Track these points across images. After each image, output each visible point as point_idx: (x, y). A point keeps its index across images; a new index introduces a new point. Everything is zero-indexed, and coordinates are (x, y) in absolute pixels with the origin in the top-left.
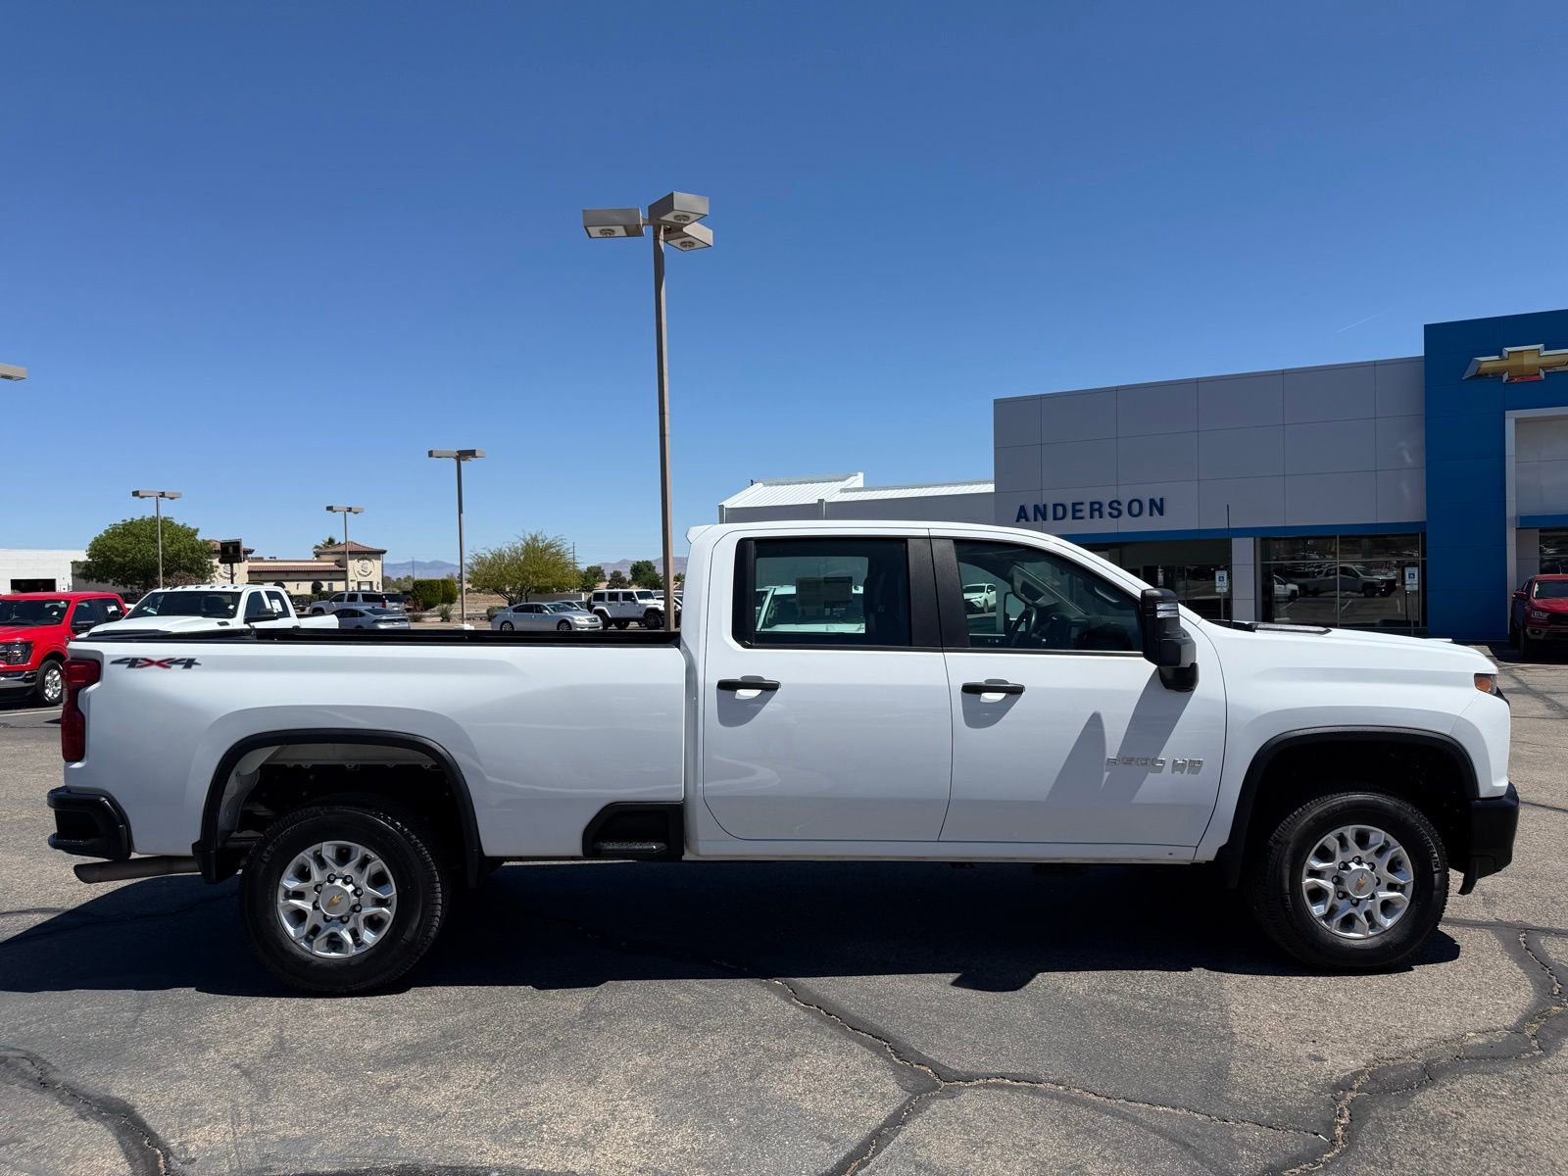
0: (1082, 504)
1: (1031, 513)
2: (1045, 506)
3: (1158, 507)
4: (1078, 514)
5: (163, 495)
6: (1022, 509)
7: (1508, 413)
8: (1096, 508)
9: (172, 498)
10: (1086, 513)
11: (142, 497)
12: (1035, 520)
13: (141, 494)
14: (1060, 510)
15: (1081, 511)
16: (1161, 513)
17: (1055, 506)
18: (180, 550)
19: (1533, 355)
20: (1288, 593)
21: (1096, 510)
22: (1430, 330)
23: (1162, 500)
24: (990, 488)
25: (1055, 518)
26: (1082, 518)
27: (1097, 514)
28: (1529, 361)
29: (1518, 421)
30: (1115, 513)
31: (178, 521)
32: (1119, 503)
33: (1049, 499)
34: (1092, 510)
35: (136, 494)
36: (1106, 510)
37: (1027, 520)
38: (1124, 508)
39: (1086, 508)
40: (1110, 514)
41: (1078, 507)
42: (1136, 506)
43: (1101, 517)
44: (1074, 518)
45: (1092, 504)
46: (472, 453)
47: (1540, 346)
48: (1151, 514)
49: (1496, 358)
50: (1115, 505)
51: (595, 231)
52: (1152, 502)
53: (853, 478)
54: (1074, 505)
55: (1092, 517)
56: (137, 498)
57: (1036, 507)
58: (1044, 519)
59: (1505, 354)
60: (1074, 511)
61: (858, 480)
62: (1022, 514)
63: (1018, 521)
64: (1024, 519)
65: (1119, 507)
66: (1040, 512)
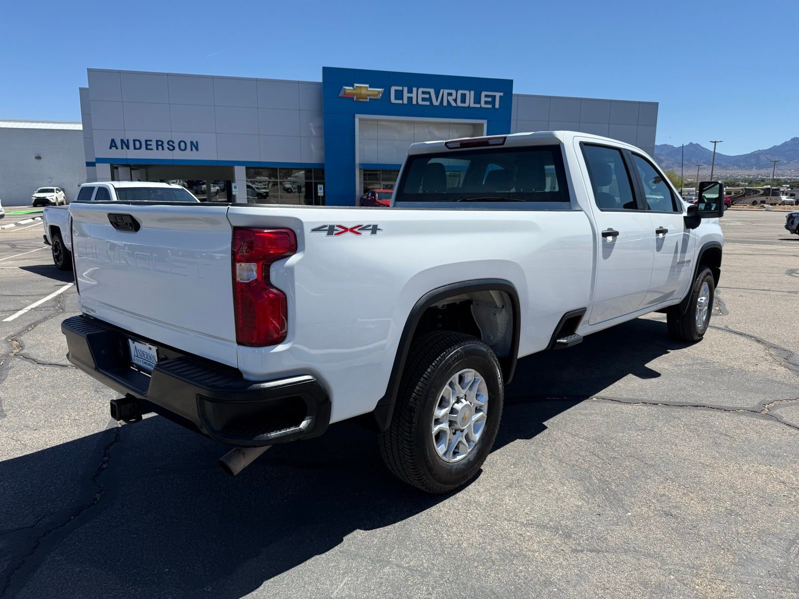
0: (151, 141)
1: (119, 144)
2: (128, 140)
3: (195, 146)
4: (149, 147)
6: (113, 141)
7: (356, 115)
8: (159, 144)
10: (154, 146)
12: (122, 148)
14: (137, 144)
15: (151, 145)
16: (197, 149)
17: (134, 141)
19: (365, 90)
21: (160, 145)
22: (325, 70)
23: (197, 142)
24: (80, 127)
25: (135, 148)
26: (152, 149)
27: (160, 147)
28: (364, 92)
29: (360, 120)
30: (171, 148)
32: (173, 142)
33: (130, 136)
34: (157, 145)
36: (166, 145)
37: (117, 148)
38: (176, 145)
39: (154, 144)
40: (168, 148)
41: (149, 143)
42: (182, 145)
43: (163, 149)
44: (147, 149)
45: (157, 141)
47: (367, 85)
48: (192, 150)
49: (352, 88)
50: (171, 143)
52: (192, 143)
54: (146, 141)
55: (157, 149)
57: (122, 141)
58: (128, 148)
59: (355, 87)
60: (147, 145)
62: (113, 144)
63: (110, 148)
64: (115, 148)
65: (173, 144)
66: (125, 144)
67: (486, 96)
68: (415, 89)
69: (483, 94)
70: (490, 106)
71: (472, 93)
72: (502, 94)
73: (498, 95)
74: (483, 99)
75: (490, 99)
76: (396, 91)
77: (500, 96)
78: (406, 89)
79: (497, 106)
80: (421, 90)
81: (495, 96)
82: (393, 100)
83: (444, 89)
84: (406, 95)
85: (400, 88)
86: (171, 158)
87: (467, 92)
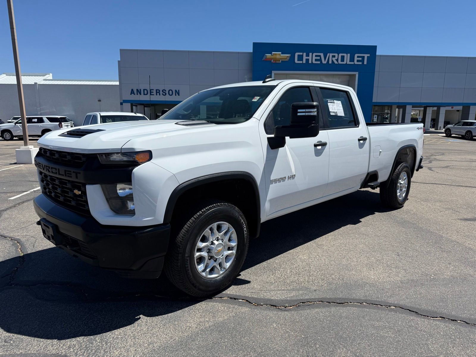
0: (153, 90)
1: (135, 92)
2: (140, 90)
3: (178, 93)
4: (152, 93)
6: (132, 90)
7: (273, 71)
8: (158, 91)
12: (137, 94)
14: (146, 92)
15: (153, 92)
16: (179, 95)
17: (144, 90)
19: (279, 55)
21: (158, 92)
22: (255, 45)
23: (179, 91)
24: (117, 83)
25: (144, 94)
26: (153, 95)
27: (158, 94)
28: (278, 57)
29: (275, 74)
30: (164, 94)
32: (165, 91)
33: (142, 87)
34: (157, 92)
36: (161, 93)
37: (134, 94)
38: (167, 92)
39: (155, 92)
40: (163, 94)
41: (152, 91)
42: (171, 92)
43: (160, 95)
44: (151, 94)
45: (156, 90)
47: (280, 53)
48: (176, 95)
49: (270, 55)
50: (164, 91)
52: (176, 91)
53: (47, 76)
54: (150, 90)
55: (157, 95)
57: (137, 90)
58: (140, 94)
59: (272, 54)
60: (151, 92)
61: (50, 76)
62: (132, 92)
63: (131, 94)
64: (133, 94)
65: (166, 92)
66: (139, 92)
67: (358, 57)
68: (311, 54)
69: (356, 55)
70: (361, 63)
71: (349, 55)
72: (369, 55)
73: (366, 56)
74: (356, 59)
75: (360, 59)
76: (298, 55)
77: (368, 56)
78: (305, 54)
79: (365, 63)
80: (314, 54)
81: (364, 57)
82: (296, 61)
83: (330, 53)
84: (305, 58)
85: (301, 54)
86: (164, 100)
87: (345, 55)
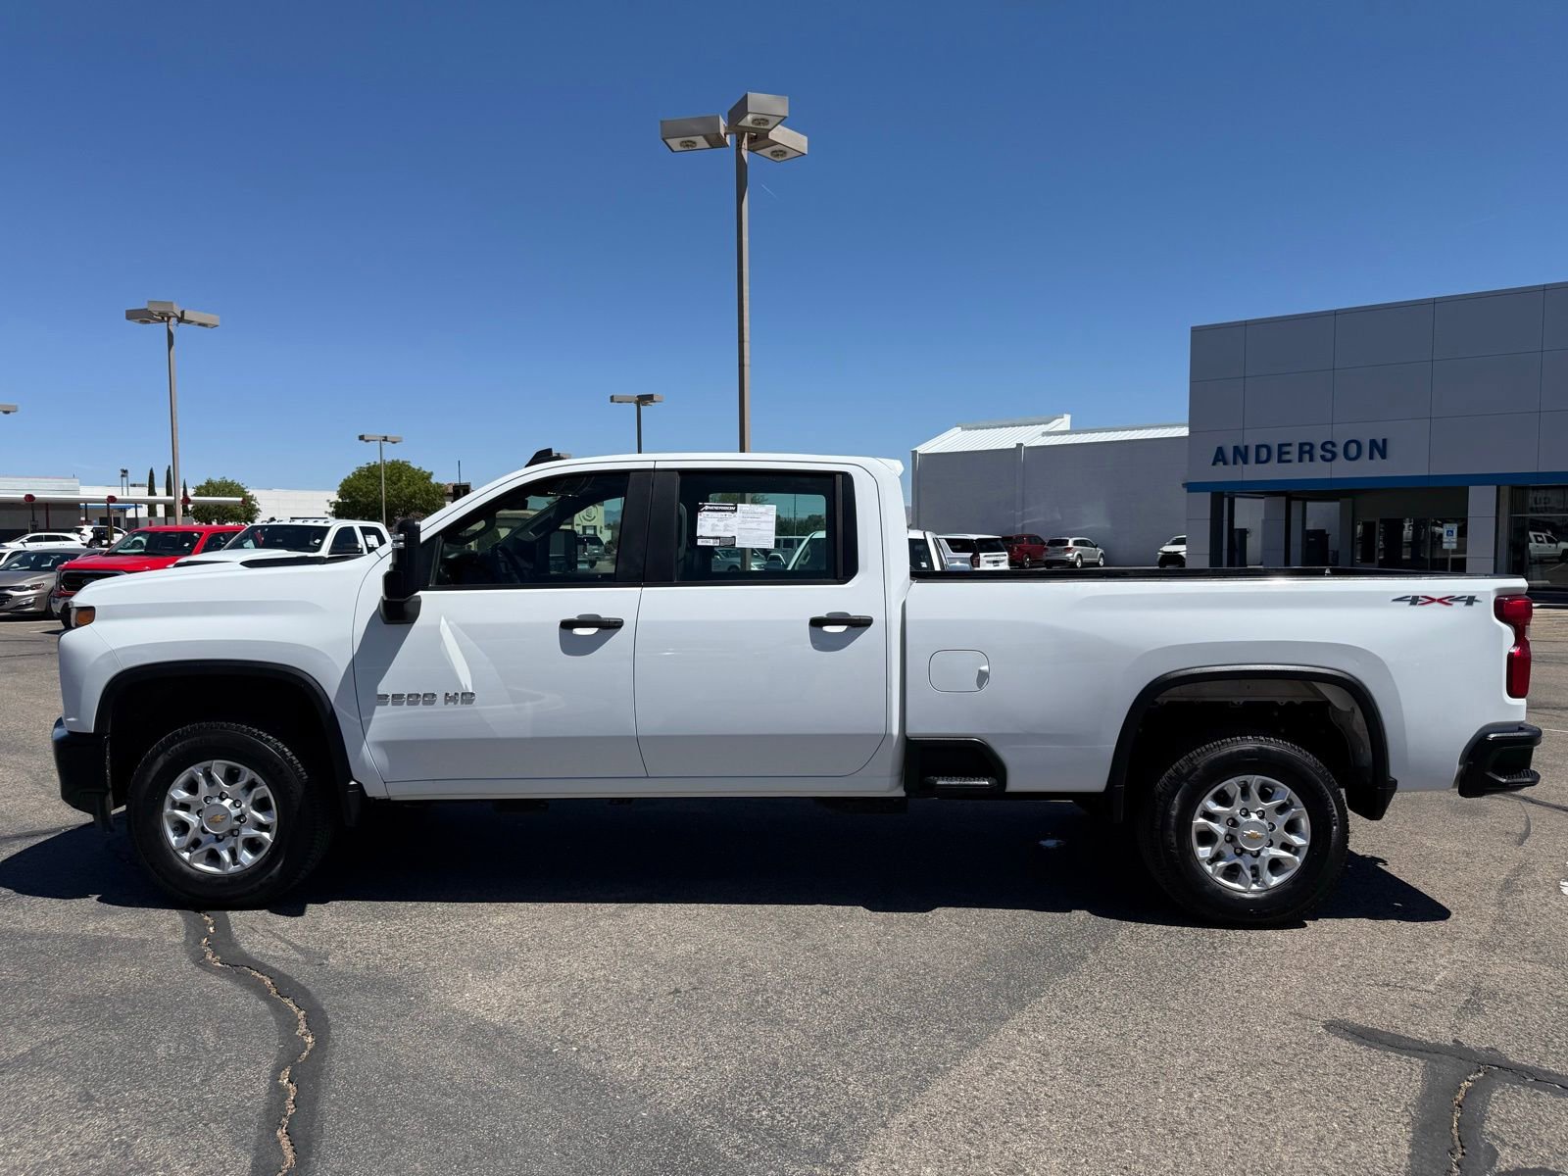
0: (1290, 445)
1: (1230, 455)
2: (1246, 447)
3: (1379, 448)
4: (1287, 457)
5: (385, 439)
6: (1220, 450)
8: (1306, 451)
9: (394, 442)
10: (1295, 455)
11: (367, 441)
12: (1235, 463)
13: (366, 438)
14: (1264, 452)
15: (1288, 453)
16: (1383, 456)
17: (1258, 447)
18: (415, 492)
20: (1560, 552)
21: (1306, 452)
23: (1384, 441)
24: (1184, 432)
25: (1258, 461)
26: (1289, 461)
27: (1306, 457)
30: (1329, 455)
31: (415, 466)
32: (1334, 445)
33: (1251, 440)
34: (1301, 453)
35: (361, 438)
36: (1318, 452)
37: (1225, 463)
38: (1340, 450)
39: (1295, 450)
40: (1323, 457)
41: (1285, 449)
42: (1353, 449)
43: (1311, 460)
44: (1280, 461)
45: (1301, 445)
46: (650, 398)
48: (1371, 457)
50: (1329, 447)
51: (675, 143)
52: (1373, 443)
53: (1057, 421)
54: (1280, 446)
55: (1301, 460)
56: (363, 442)
57: (1236, 449)
58: (1245, 462)
60: (1281, 453)
61: (1064, 423)
62: (1220, 457)
63: (1214, 464)
64: (1221, 463)
65: (1334, 449)
66: (1241, 454)
86: (1327, 476)
